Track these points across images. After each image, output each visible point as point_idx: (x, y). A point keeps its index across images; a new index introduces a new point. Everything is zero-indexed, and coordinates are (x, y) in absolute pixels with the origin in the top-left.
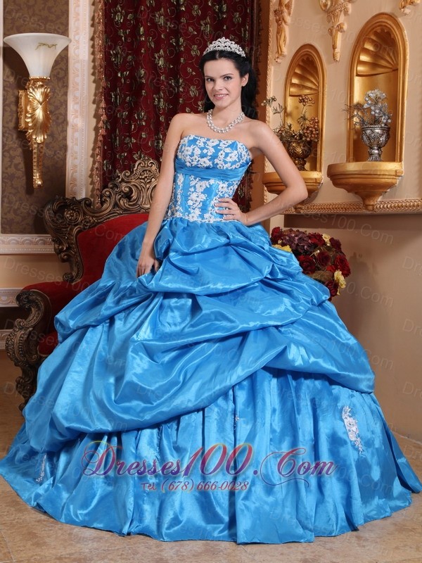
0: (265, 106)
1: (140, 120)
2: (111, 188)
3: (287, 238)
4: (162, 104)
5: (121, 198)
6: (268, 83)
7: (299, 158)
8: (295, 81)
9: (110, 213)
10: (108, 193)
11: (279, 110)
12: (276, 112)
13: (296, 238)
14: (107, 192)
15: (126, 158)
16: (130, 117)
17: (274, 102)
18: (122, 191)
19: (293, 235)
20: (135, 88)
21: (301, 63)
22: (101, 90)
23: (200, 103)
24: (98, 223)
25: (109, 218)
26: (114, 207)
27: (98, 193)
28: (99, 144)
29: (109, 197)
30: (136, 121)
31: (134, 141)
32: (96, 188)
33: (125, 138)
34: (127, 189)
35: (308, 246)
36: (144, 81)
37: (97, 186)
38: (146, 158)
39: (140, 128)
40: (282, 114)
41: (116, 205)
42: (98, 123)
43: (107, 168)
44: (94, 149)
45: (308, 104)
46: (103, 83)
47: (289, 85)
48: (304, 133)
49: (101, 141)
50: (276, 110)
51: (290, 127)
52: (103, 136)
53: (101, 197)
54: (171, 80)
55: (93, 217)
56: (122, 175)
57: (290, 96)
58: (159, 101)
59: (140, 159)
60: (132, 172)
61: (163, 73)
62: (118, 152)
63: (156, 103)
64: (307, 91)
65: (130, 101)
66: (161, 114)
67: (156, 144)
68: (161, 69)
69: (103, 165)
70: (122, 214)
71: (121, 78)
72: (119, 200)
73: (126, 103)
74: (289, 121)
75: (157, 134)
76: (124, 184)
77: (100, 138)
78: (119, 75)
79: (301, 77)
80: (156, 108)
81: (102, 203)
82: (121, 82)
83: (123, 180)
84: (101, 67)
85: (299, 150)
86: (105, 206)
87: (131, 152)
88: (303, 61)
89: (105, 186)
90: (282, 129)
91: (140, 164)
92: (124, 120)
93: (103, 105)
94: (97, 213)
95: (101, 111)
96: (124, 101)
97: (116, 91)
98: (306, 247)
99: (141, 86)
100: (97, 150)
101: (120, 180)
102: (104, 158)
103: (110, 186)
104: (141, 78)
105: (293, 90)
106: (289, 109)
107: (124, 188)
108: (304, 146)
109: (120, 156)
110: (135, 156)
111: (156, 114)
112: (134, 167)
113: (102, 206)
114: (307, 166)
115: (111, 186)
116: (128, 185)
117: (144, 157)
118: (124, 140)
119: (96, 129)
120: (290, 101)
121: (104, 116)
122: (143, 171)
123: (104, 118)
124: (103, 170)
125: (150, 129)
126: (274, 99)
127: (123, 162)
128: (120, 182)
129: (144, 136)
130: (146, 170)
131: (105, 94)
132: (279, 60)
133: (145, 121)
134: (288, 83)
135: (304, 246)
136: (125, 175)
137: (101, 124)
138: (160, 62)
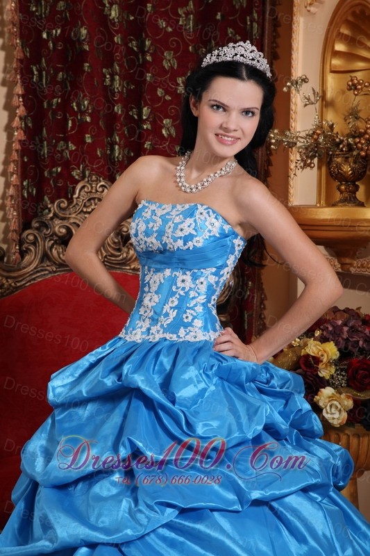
0: (289, 93)
1: (83, 113)
2: (37, 229)
3: (330, 329)
4: (117, 84)
5: (53, 245)
6: (295, 45)
7: (347, 182)
8: (340, 47)
9: (36, 271)
10: (31, 238)
11: (312, 98)
12: (308, 102)
13: (346, 329)
14: (29, 235)
15: (59, 175)
16: (65, 106)
17: (304, 85)
18: (55, 234)
19: (340, 322)
20: (71, 56)
21: (350, 18)
22: (14, 65)
23: (180, 80)
24: (17, 288)
25: (34, 279)
26: (42, 261)
27: (15, 236)
28: (15, 156)
29: (35, 243)
30: (75, 114)
31: (72, 147)
32: (12, 228)
33: (58, 142)
34: (64, 231)
35: (365, 341)
36: (87, 48)
37: (14, 225)
38: (94, 178)
39: (82, 128)
40: (318, 105)
41: (46, 256)
42: (11, 119)
43: (28, 192)
44: (6, 163)
45: (362, 93)
46: (18, 54)
47: (328, 55)
48: (356, 144)
49: (17, 151)
50: (309, 99)
51: (331, 127)
52: (20, 141)
53: (21, 243)
54: (131, 41)
55: (7, 278)
56: (54, 207)
57: (332, 72)
58: (112, 80)
59: (83, 178)
60: (70, 201)
61: (117, 32)
62: (46, 167)
63: (108, 82)
64: (361, 65)
65: (64, 80)
66: (117, 102)
67: (108, 152)
68: (114, 24)
69: (23, 188)
70: (55, 272)
71: (46, 41)
72: (51, 248)
73: (58, 83)
74: (330, 117)
75: (111, 135)
76: (57, 222)
77: (16, 146)
78: (45, 36)
79: (350, 41)
80: (108, 91)
81: (23, 254)
82: (48, 48)
83: (55, 215)
84: (14, 25)
85: (347, 169)
86: (27, 258)
87: (67, 166)
88: (354, 14)
89: (26, 225)
90: (318, 132)
91: (83, 187)
92: (55, 112)
93: (19, 90)
94: (14, 271)
95: (18, 101)
96: (53, 81)
97: (39, 62)
98: (361, 343)
99: (82, 56)
100: (12, 165)
101: (51, 215)
102: (23, 176)
103: (35, 224)
104: (80, 43)
105: (336, 62)
106: (329, 95)
107: (59, 228)
108: (355, 162)
109: (50, 173)
110: (74, 173)
111: (108, 101)
112: (74, 193)
113: (23, 257)
114: (360, 195)
115: (37, 225)
116: (65, 223)
117: (90, 175)
118: (56, 146)
119: (9, 129)
120: (331, 80)
121: (22, 108)
122: (89, 200)
123: (21, 111)
124: (23, 196)
125: (99, 128)
126: (305, 80)
127: (55, 182)
128: (52, 219)
129: (89, 140)
130: (94, 199)
131: (21, 70)
132: (312, 9)
133: (90, 115)
134: (327, 50)
135: (358, 341)
136: (59, 206)
137: (16, 122)
138: (114, 14)
